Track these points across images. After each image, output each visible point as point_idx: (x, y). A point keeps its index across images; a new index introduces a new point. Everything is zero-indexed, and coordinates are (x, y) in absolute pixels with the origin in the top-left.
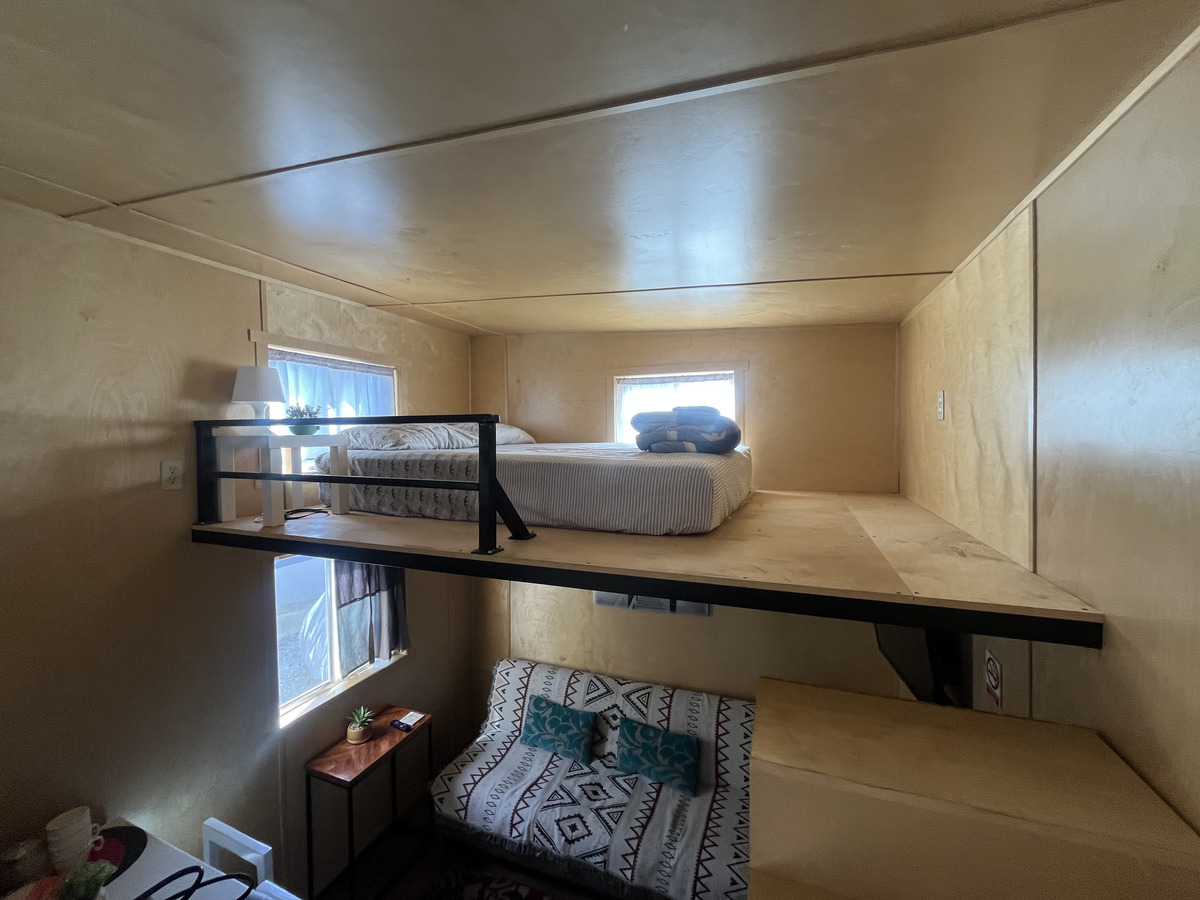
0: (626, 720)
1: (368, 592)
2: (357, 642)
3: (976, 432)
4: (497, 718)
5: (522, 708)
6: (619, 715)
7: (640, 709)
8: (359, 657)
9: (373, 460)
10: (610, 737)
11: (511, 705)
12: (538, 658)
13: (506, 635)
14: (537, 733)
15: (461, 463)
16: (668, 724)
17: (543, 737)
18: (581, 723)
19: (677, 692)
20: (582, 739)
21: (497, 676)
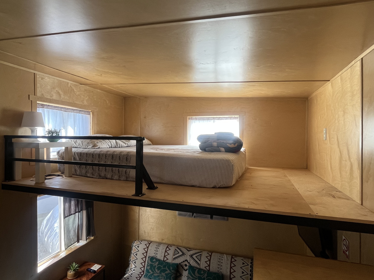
0: (191, 267)
1: (77, 211)
2: (72, 233)
3: (339, 146)
4: (133, 266)
5: (145, 262)
6: (188, 264)
7: (197, 262)
8: (73, 240)
9: (84, 153)
10: (184, 274)
11: (139, 261)
12: (152, 240)
13: (137, 229)
14: (152, 273)
15: (124, 155)
16: (209, 268)
17: (154, 274)
18: (171, 268)
19: (213, 254)
20: (172, 275)
21: (134, 248)
